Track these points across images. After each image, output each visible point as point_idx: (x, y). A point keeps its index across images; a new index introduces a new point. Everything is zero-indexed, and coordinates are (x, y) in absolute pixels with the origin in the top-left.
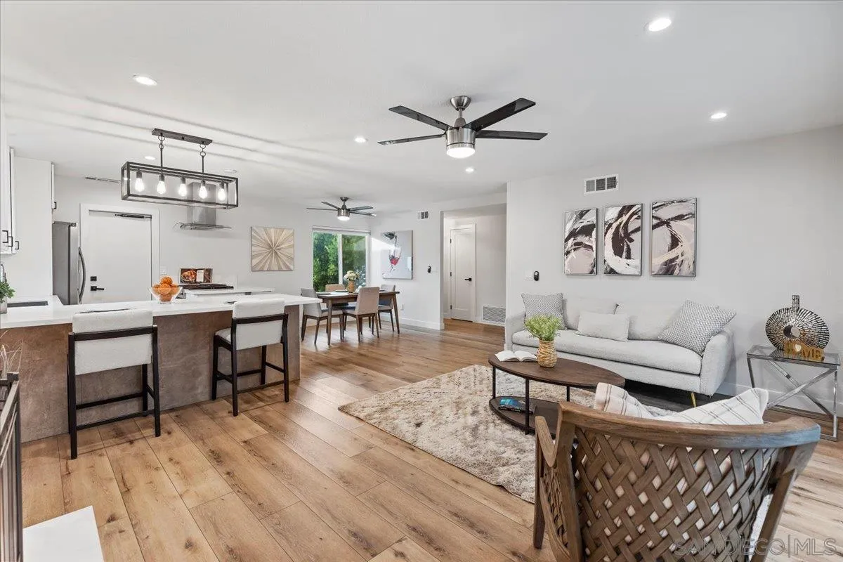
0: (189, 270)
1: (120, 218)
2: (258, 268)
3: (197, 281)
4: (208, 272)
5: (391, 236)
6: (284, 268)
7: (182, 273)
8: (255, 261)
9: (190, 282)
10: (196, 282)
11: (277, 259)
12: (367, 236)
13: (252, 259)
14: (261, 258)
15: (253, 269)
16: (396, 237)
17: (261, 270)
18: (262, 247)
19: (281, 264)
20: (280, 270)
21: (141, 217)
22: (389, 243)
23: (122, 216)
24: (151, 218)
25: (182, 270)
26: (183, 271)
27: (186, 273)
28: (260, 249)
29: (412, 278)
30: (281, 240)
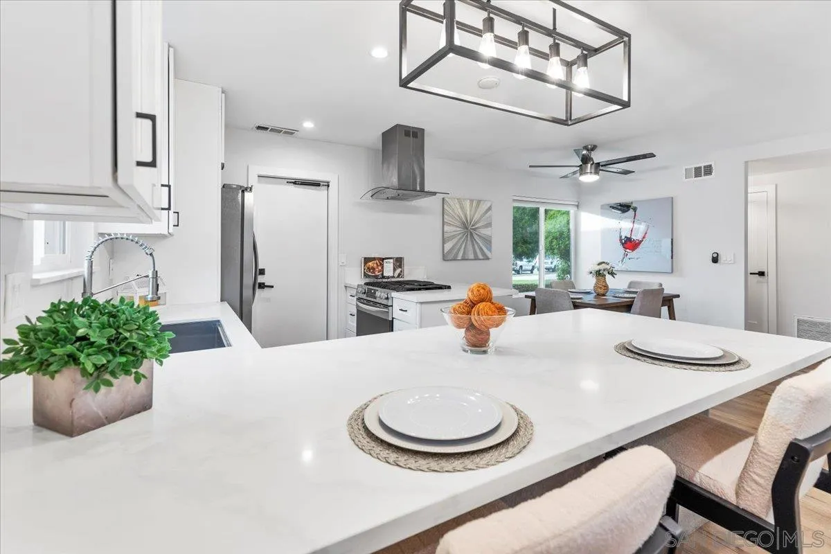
0: (374, 259)
1: (292, 187)
2: (451, 257)
3: (384, 275)
4: (399, 262)
5: (624, 208)
6: (481, 257)
7: (365, 263)
8: (448, 246)
9: (376, 277)
10: (383, 277)
11: (472, 242)
12: (572, 211)
13: (444, 243)
14: (455, 241)
15: (445, 258)
16: (635, 209)
17: (455, 259)
18: (457, 227)
19: (478, 251)
20: (476, 258)
21: (316, 184)
22: (621, 219)
23: (295, 183)
24: (328, 186)
25: (365, 258)
26: (367, 260)
27: (370, 264)
28: (455, 229)
29: (672, 272)
30: (477, 217)
